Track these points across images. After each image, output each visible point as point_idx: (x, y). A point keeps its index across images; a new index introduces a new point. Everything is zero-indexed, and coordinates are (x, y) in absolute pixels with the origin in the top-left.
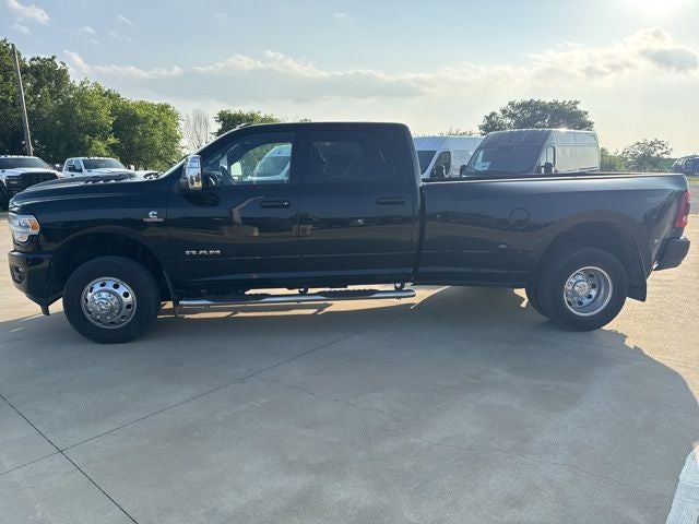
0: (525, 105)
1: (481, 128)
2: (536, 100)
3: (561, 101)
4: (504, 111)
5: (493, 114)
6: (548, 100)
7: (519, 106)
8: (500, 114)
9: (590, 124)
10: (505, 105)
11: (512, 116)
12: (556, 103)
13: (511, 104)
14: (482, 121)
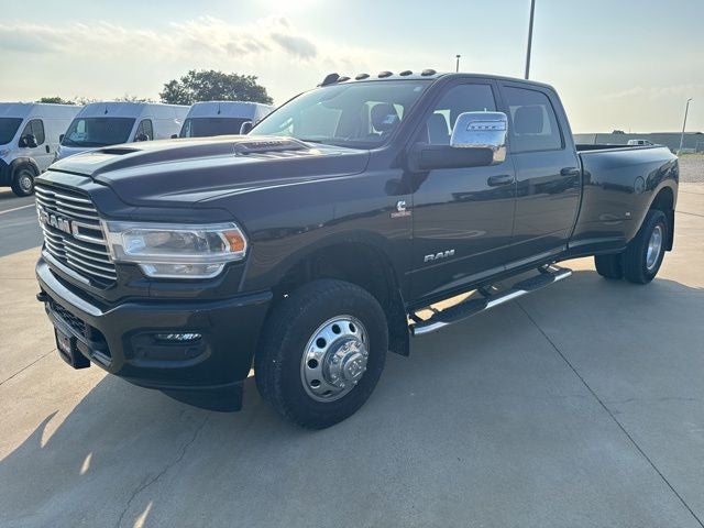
0: (207, 76)
1: (163, 96)
2: (217, 71)
3: (240, 75)
4: (185, 81)
5: (174, 82)
6: (228, 73)
7: (200, 76)
8: (180, 83)
9: (271, 99)
10: (185, 74)
11: (195, 86)
12: (236, 77)
13: (192, 73)
14: (162, 89)
